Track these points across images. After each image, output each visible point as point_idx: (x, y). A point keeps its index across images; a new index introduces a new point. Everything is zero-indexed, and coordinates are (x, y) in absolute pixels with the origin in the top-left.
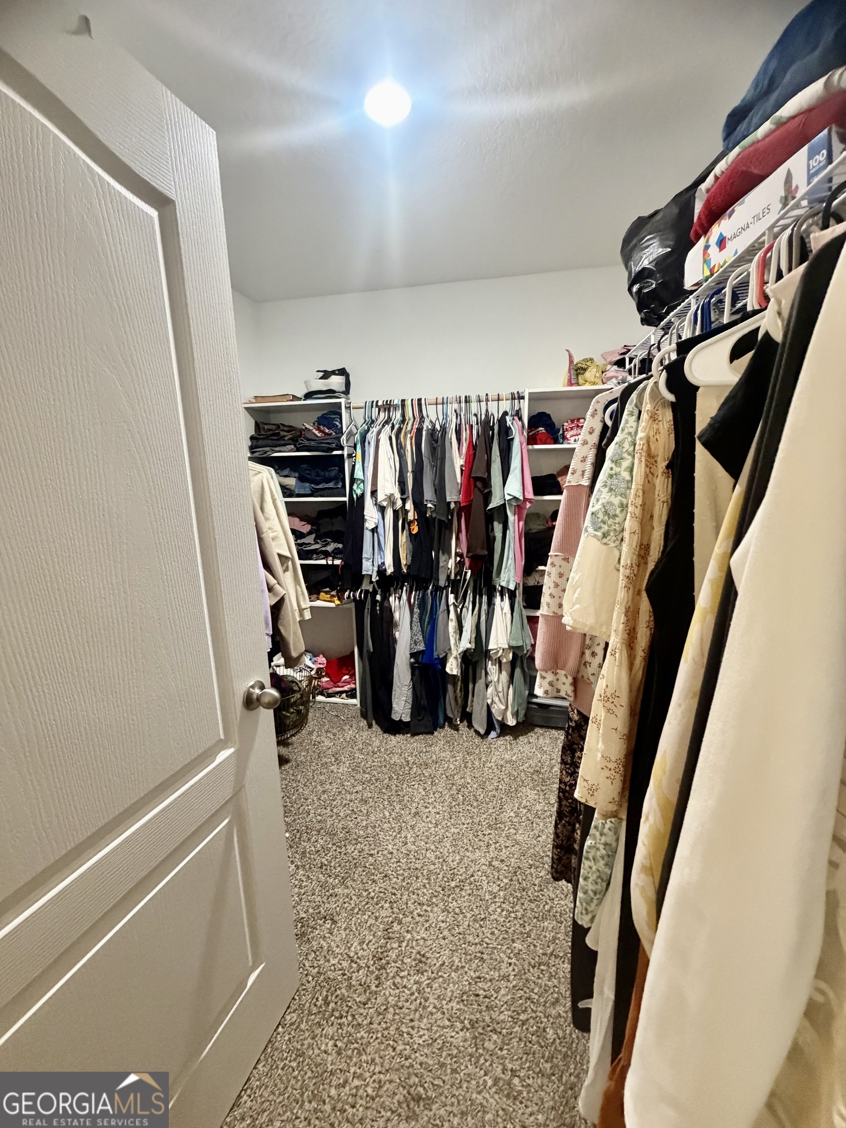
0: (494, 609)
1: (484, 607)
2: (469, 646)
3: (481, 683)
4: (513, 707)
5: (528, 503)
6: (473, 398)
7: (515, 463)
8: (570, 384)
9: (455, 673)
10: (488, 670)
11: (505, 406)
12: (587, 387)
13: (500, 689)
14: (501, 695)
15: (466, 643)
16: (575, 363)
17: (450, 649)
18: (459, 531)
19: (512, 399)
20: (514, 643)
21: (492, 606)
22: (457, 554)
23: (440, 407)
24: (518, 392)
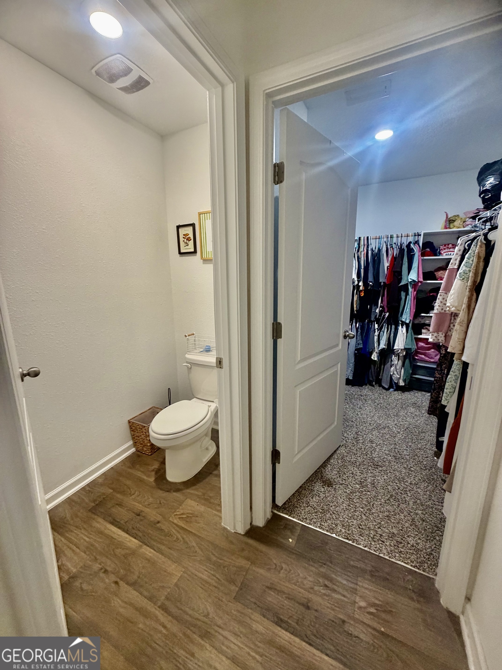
0: (398, 331)
1: (393, 330)
2: (384, 347)
3: (388, 365)
4: (403, 377)
5: (419, 283)
6: (395, 236)
7: (415, 265)
8: (446, 228)
9: (376, 359)
10: (392, 359)
11: (411, 239)
12: (455, 229)
13: (398, 368)
14: (398, 370)
15: (383, 345)
16: (449, 217)
17: (375, 348)
18: (383, 296)
19: (415, 236)
20: (407, 347)
21: (397, 330)
22: (381, 307)
23: (377, 240)
24: (418, 233)
